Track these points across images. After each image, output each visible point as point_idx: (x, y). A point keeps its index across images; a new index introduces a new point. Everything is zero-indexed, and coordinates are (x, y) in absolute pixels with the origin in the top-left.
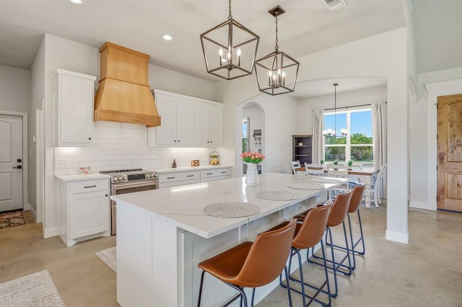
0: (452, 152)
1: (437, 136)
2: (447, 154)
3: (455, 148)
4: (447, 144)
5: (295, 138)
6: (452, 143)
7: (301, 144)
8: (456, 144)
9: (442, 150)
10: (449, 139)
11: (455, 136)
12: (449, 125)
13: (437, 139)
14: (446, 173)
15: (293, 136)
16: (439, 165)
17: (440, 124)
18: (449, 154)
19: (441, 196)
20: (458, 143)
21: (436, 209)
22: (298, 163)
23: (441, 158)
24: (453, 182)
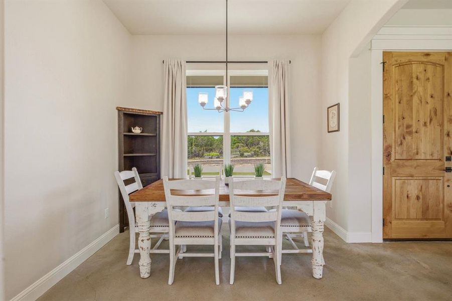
0: (401, 144)
1: (384, 116)
2: (395, 148)
3: (404, 138)
4: (395, 131)
5: (125, 114)
6: (401, 128)
7: (137, 131)
8: (405, 130)
9: (389, 142)
10: (397, 122)
11: (404, 118)
12: (397, 101)
13: (384, 122)
14: (393, 178)
15: (119, 110)
16: (385, 167)
17: (386, 97)
18: (397, 148)
19: (388, 218)
20: (407, 130)
21: (381, 241)
22: (133, 173)
23: (387, 155)
24: (402, 193)
